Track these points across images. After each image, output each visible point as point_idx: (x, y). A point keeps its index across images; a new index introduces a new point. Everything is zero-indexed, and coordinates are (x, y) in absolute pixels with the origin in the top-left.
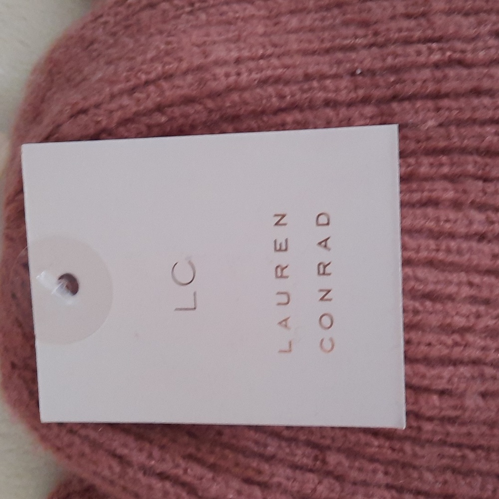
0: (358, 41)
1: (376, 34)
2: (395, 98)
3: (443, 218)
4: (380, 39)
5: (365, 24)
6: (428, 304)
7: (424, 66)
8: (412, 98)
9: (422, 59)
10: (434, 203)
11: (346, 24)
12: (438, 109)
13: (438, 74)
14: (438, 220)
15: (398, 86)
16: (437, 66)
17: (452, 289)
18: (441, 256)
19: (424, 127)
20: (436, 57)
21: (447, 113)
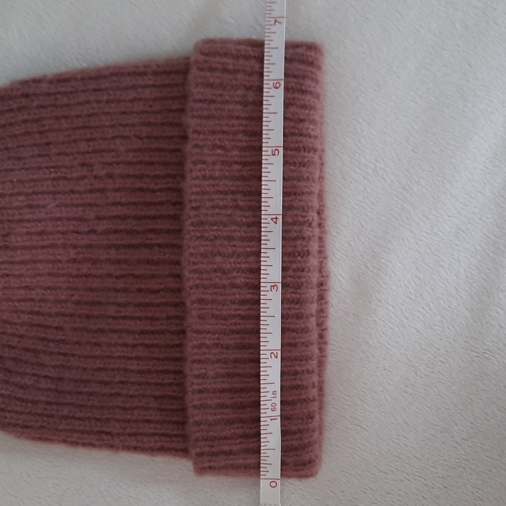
0: (15, 167)
1: (25, 164)
2: (34, 193)
3: (56, 253)
4: (26, 167)
5: (19, 159)
6: (49, 291)
7: (48, 179)
8: (42, 193)
9: (47, 176)
10: (53, 246)
11: (9, 158)
12: (55, 199)
13: (55, 183)
14: (54, 254)
15: (35, 188)
16: (54, 179)
17: (58, 285)
18: (55, 271)
19: (49, 207)
20: (53, 175)
21: (59, 201)
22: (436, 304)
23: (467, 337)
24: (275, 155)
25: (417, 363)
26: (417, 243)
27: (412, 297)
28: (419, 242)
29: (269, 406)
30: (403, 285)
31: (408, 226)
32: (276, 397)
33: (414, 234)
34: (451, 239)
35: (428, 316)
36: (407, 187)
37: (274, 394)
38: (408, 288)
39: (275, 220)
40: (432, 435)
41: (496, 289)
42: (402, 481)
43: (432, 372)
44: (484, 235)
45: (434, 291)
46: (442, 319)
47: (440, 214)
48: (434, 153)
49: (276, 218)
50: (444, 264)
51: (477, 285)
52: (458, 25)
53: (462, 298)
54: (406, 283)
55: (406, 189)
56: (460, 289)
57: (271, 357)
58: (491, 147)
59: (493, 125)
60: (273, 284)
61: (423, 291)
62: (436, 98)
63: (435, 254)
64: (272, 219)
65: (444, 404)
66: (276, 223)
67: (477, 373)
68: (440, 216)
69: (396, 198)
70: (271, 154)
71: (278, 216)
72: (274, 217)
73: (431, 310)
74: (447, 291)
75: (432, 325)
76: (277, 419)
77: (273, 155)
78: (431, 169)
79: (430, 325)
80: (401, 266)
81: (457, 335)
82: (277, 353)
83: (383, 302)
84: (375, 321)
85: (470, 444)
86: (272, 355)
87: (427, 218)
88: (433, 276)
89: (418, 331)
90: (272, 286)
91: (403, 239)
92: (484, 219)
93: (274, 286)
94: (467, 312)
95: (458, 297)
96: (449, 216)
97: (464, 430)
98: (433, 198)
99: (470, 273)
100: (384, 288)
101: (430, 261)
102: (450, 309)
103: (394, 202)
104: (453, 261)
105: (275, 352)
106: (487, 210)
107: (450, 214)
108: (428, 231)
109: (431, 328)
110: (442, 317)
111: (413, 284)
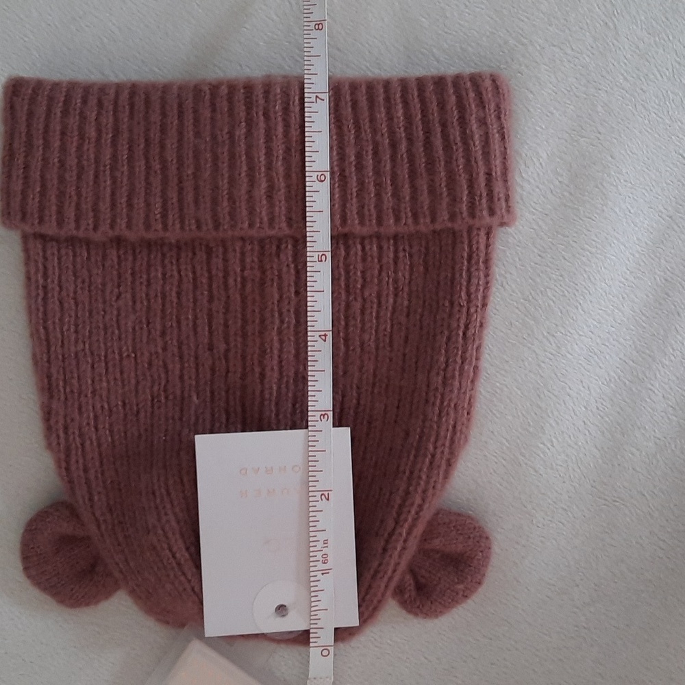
22: (560, 439)
23: (594, 481)
24: (321, 261)
25: (533, 509)
26: (539, 366)
27: (531, 430)
28: (543, 365)
29: (319, 557)
30: (520, 414)
31: (529, 345)
32: (327, 547)
33: (537, 354)
34: (580, 362)
35: (550, 454)
36: (530, 297)
37: (324, 543)
38: (527, 419)
39: (323, 337)
40: (548, 597)
41: (632, 426)
42: (509, 650)
43: (551, 521)
44: (620, 359)
45: (558, 423)
46: (566, 458)
47: (569, 332)
48: (565, 259)
49: (325, 335)
50: (571, 392)
51: (610, 419)
52: (599, 108)
53: (590, 434)
54: (523, 412)
55: (529, 301)
56: (589, 424)
57: (322, 500)
58: (633, 255)
59: (637, 229)
60: (323, 413)
61: (544, 424)
62: (571, 194)
63: (562, 379)
64: (320, 336)
65: (564, 560)
66: (325, 341)
67: (605, 525)
68: (569, 334)
69: (517, 311)
70: (317, 260)
71: (327, 333)
72: (323, 333)
73: (553, 447)
74: (573, 424)
75: (554, 464)
76: (328, 573)
77: (319, 261)
78: (560, 278)
79: (552, 464)
80: (519, 393)
81: (583, 477)
82: (328, 494)
83: (496, 433)
84: (485, 456)
85: (592, 609)
86: (323, 496)
87: (553, 336)
88: (558, 405)
89: (536, 471)
90: (321, 415)
91: (523, 361)
92: (621, 340)
93: (324, 415)
94: (595, 450)
95: (587, 433)
96: (580, 335)
97: (586, 591)
98: (561, 313)
99: (602, 404)
100: (497, 418)
101: (555, 388)
102: (576, 447)
103: (514, 316)
104: (582, 389)
105: (326, 493)
106: (625, 329)
107: (581, 333)
108: (554, 352)
109: (552, 469)
110: (567, 455)
111: (533, 414)
